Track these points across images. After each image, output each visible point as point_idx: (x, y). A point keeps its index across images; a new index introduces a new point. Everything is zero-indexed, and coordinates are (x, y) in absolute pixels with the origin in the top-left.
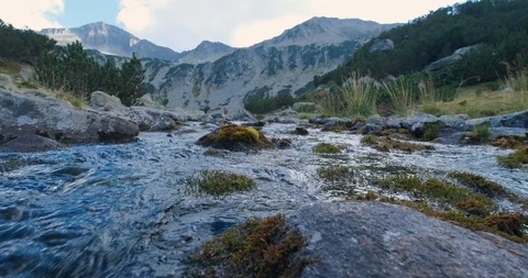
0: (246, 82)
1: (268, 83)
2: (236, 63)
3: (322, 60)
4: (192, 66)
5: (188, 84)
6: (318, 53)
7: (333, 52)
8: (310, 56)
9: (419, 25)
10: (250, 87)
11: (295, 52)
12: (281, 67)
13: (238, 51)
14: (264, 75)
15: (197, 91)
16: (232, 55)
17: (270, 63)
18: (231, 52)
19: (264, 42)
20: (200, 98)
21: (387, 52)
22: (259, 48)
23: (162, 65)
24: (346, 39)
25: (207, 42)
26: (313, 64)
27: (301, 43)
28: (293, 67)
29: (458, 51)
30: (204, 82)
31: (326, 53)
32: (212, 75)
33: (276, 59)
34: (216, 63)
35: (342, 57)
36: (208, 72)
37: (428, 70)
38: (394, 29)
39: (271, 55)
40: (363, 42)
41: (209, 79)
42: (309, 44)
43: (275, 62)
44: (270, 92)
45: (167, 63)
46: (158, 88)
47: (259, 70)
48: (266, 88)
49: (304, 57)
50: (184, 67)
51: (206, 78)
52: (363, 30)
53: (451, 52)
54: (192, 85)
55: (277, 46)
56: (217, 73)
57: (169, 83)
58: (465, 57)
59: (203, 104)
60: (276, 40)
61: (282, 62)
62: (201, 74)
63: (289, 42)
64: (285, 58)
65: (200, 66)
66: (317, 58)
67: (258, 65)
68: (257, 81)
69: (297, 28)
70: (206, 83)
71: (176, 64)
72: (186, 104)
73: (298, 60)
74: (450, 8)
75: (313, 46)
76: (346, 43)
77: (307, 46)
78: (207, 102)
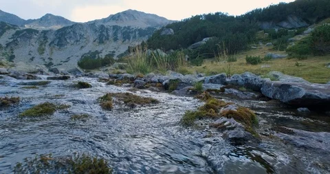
0: (82, 47)
1: (99, 48)
2: (74, 32)
3: (135, 37)
4: (37, 32)
5: (34, 45)
6: (132, 32)
7: (141, 33)
8: (127, 34)
9: (186, 22)
10: (85, 51)
11: (117, 30)
12: (108, 39)
13: (76, 25)
14: (96, 43)
15: (41, 51)
16: (72, 27)
17: (100, 36)
18: (71, 25)
19: (96, 21)
20: (45, 55)
21: (170, 36)
22: (91, 25)
23: (9, 28)
24: (149, 26)
25: (50, 15)
26: (129, 39)
27: (121, 25)
28: (116, 39)
29: (204, 39)
30: (47, 44)
31: (137, 33)
32: (55, 39)
33: (105, 33)
34: (58, 31)
35: (147, 36)
36: (51, 37)
37: (190, 48)
38: (174, 23)
39: (100, 30)
40: (158, 28)
41: (52, 42)
42: (127, 26)
43: (104, 35)
44: (100, 55)
45: (14, 27)
46: (4, 45)
47: (92, 39)
48: (97, 52)
49: (123, 34)
50: (30, 31)
51: (49, 41)
52: (159, 22)
53: (201, 40)
54: (37, 45)
55: (105, 25)
56: (59, 38)
57: (15, 43)
58: (207, 42)
59: (47, 61)
60: (104, 20)
61: (108, 35)
62: (45, 38)
63: (113, 23)
64: (111, 33)
65: (45, 32)
66: (132, 35)
67: (92, 36)
68: (90, 47)
69: (119, 15)
70: (50, 45)
71: (22, 28)
72: (32, 59)
73: (119, 35)
74: (201, 16)
75: (129, 28)
76: (149, 28)
77: (125, 27)
78: (50, 59)
